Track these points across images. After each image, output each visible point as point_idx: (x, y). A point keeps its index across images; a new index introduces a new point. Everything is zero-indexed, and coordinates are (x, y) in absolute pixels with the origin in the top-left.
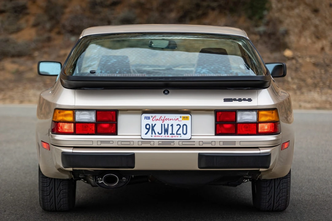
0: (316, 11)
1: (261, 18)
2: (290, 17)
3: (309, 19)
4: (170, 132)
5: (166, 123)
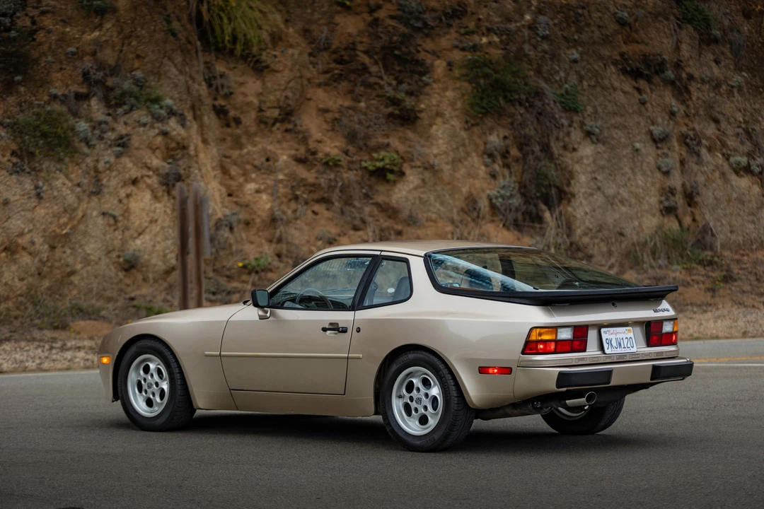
4: (623, 346)
5: (619, 336)
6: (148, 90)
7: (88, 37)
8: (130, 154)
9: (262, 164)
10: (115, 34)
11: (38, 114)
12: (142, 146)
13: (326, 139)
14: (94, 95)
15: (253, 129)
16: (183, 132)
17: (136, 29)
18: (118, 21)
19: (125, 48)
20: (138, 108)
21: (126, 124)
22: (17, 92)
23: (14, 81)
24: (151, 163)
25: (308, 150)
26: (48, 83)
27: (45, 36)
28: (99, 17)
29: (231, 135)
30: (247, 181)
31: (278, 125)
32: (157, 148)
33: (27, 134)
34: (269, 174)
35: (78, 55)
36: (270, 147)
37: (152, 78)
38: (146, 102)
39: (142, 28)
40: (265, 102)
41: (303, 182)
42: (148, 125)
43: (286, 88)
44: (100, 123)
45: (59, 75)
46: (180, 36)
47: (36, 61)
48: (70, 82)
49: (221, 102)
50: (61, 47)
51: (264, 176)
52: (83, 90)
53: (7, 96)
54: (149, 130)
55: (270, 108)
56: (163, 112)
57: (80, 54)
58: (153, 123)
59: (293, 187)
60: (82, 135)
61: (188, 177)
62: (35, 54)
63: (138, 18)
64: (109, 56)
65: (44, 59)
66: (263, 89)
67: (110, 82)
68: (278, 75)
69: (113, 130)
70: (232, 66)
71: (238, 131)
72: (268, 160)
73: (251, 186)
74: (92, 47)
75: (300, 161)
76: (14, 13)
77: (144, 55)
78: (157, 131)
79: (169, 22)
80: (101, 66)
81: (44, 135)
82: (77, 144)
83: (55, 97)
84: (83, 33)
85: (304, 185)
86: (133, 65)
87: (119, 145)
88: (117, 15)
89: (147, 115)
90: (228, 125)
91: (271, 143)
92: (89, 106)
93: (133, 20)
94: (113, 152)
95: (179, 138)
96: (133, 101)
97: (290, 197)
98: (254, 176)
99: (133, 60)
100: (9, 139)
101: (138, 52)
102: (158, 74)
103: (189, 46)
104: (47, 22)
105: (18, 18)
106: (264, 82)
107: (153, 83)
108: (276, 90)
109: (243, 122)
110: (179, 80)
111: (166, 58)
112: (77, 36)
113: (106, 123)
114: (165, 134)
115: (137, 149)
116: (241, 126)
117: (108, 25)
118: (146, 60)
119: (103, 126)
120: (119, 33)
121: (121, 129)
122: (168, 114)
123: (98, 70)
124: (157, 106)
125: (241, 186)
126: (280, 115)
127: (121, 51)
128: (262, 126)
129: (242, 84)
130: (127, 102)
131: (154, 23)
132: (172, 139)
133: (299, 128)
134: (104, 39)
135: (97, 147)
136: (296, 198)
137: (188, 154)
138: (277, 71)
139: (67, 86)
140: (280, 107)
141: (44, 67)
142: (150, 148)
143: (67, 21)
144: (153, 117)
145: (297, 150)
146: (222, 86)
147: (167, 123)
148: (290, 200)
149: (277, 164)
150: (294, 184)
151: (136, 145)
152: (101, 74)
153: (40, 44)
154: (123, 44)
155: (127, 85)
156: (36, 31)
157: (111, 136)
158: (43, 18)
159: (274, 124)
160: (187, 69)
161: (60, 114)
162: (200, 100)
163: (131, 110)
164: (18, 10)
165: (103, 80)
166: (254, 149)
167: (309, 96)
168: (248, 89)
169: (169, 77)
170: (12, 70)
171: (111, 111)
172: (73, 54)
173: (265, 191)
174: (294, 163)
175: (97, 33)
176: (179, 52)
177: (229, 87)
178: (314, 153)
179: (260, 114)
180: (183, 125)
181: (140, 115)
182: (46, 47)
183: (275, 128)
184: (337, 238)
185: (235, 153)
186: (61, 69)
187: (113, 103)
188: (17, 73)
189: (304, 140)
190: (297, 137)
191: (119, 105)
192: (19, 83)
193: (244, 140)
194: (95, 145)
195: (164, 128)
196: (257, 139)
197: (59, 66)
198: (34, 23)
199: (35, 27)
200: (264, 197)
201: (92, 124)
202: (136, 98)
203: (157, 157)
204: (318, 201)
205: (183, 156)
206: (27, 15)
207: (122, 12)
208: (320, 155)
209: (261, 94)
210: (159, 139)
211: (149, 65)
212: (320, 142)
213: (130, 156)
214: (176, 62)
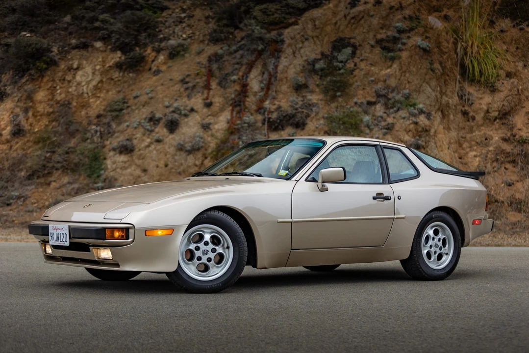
0: (145, 171)
1: (99, 176)
2: (124, 175)
3: (139, 177)
6: (411, 100)
7: (383, 72)
8: (391, 133)
9: (481, 142)
10: (398, 70)
11: (344, 112)
12: (401, 130)
13: (524, 128)
14: (379, 102)
15: (481, 122)
16: (427, 122)
17: (410, 67)
18: (400, 63)
19: (402, 78)
20: (402, 109)
21: (394, 118)
22: (337, 101)
23: (336, 96)
24: (403, 139)
25: (512, 135)
26: (355, 96)
27: (359, 72)
28: (391, 62)
29: (468, 126)
30: (470, 151)
31: (498, 120)
32: (410, 131)
33: (335, 122)
34: (484, 147)
35: (375, 82)
36: (488, 133)
37: (414, 93)
38: (406, 106)
39: (414, 67)
40: (491, 108)
41: (503, 152)
42: (406, 119)
43: (504, 101)
44: (378, 117)
45: (361, 92)
46: (437, 71)
47: (351, 85)
48: (367, 96)
49: (466, 108)
50: (367, 78)
51: (481, 148)
52: (373, 100)
53: (331, 103)
54: (406, 121)
55: (494, 111)
56: (416, 112)
57: (377, 81)
58: (409, 117)
59: (496, 154)
60: (365, 123)
61: (427, 147)
62: (351, 81)
63: (412, 61)
64: (393, 82)
65: (356, 84)
66: (492, 101)
67: (390, 96)
68: (502, 93)
69: (385, 121)
70: (478, 88)
71: (472, 124)
72: (486, 139)
73: (473, 153)
74: (385, 78)
75: (505, 140)
76: (347, 61)
77: (411, 81)
78: (411, 122)
79: (431, 64)
80: (388, 87)
81: (344, 123)
82: (363, 128)
83: (356, 103)
84: (381, 70)
85: (504, 153)
86: (405, 87)
87: (386, 129)
88: (401, 60)
89: (406, 113)
90: (468, 121)
91: (492, 130)
92: (375, 108)
93: (409, 63)
94: (382, 132)
95: (424, 125)
96: (399, 105)
97: (494, 159)
98: (475, 148)
99: (406, 84)
100: (325, 125)
101: (409, 80)
102: (418, 91)
103: (447, 78)
104: (362, 65)
105: (349, 63)
106: (493, 98)
107: (415, 97)
108: (498, 101)
109: (476, 119)
110: (431, 95)
111: (425, 83)
112: (377, 72)
113: (382, 117)
114: (416, 123)
115: (397, 131)
116: (475, 121)
117: (395, 66)
118: (413, 84)
119: (380, 119)
120: (400, 70)
121: (390, 120)
122: (419, 113)
123: (384, 89)
124: (412, 108)
125: (467, 153)
126: (499, 114)
127: (399, 79)
128: (488, 121)
129: (481, 98)
130: (396, 106)
131: (421, 65)
132: (420, 126)
133: (511, 122)
134: (391, 73)
135: (375, 130)
136: (497, 160)
137: (429, 134)
138: (502, 91)
139: (365, 97)
140: (499, 111)
141: (354, 88)
142: (405, 130)
143: (373, 64)
144: (410, 114)
145: (506, 134)
146: (469, 100)
147: (419, 118)
148: (493, 161)
149: (491, 142)
150: (498, 152)
151: (397, 129)
152: (386, 91)
153: (355, 76)
154: (401, 76)
155: (399, 97)
156: (355, 69)
157: (383, 124)
158: (361, 63)
159: (495, 120)
160: (439, 89)
161: (357, 112)
162: (449, 107)
163: (398, 110)
164: (349, 59)
165: (386, 95)
166: (479, 133)
167: (523, 106)
168: (484, 101)
169: (425, 93)
170: (336, 89)
171: (387, 112)
172: (372, 81)
173: (479, 156)
174: (501, 141)
175: (389, 70)
176: (435, 80)
177: (472, 100)
178: (514, 136)
179: (487, 115)
180: (429, 119)
181: (403, 113)
182: (357, 78)
183: (496, 122)
184: (515, 183)
185: (468, 136)
186: (364, 89)
187: (389, 107)
188: (339, 90)
189: (512, 129)
190: (508, 128)
191: (392, 108)
192: (339, 96)
193: (474, 129)
194: (373, 129)
195: (415, 120)
196: (483, 128)
197: (363, 87)
198: (355, 65)
199: (355, 68)
200: (477, 159)
201: (374, 118)
202: (401, 103)
203: (409, 136)
204: (509, 162)
205: (427, 135)
206: (353, 62)
207: (404, 59)
208: (517, 137)
209: (490, 104)
210: (412, 126)
211: (414, 87)
212: (520, 130)
213: (391, 135)
214: (431, 85)
